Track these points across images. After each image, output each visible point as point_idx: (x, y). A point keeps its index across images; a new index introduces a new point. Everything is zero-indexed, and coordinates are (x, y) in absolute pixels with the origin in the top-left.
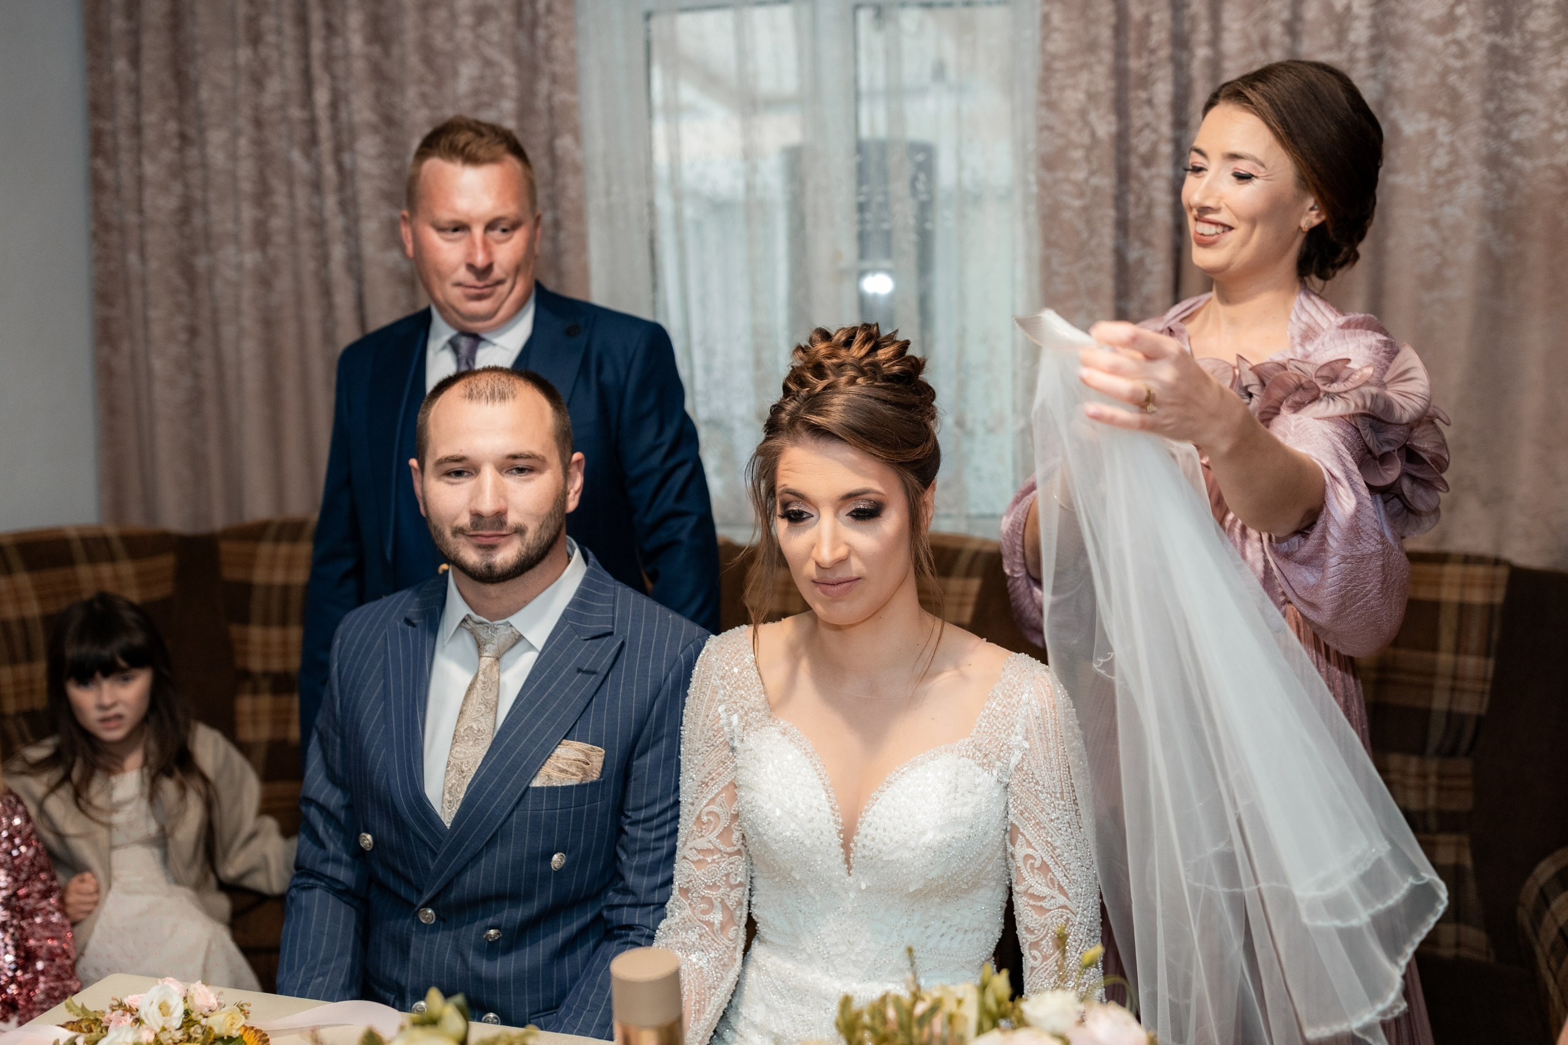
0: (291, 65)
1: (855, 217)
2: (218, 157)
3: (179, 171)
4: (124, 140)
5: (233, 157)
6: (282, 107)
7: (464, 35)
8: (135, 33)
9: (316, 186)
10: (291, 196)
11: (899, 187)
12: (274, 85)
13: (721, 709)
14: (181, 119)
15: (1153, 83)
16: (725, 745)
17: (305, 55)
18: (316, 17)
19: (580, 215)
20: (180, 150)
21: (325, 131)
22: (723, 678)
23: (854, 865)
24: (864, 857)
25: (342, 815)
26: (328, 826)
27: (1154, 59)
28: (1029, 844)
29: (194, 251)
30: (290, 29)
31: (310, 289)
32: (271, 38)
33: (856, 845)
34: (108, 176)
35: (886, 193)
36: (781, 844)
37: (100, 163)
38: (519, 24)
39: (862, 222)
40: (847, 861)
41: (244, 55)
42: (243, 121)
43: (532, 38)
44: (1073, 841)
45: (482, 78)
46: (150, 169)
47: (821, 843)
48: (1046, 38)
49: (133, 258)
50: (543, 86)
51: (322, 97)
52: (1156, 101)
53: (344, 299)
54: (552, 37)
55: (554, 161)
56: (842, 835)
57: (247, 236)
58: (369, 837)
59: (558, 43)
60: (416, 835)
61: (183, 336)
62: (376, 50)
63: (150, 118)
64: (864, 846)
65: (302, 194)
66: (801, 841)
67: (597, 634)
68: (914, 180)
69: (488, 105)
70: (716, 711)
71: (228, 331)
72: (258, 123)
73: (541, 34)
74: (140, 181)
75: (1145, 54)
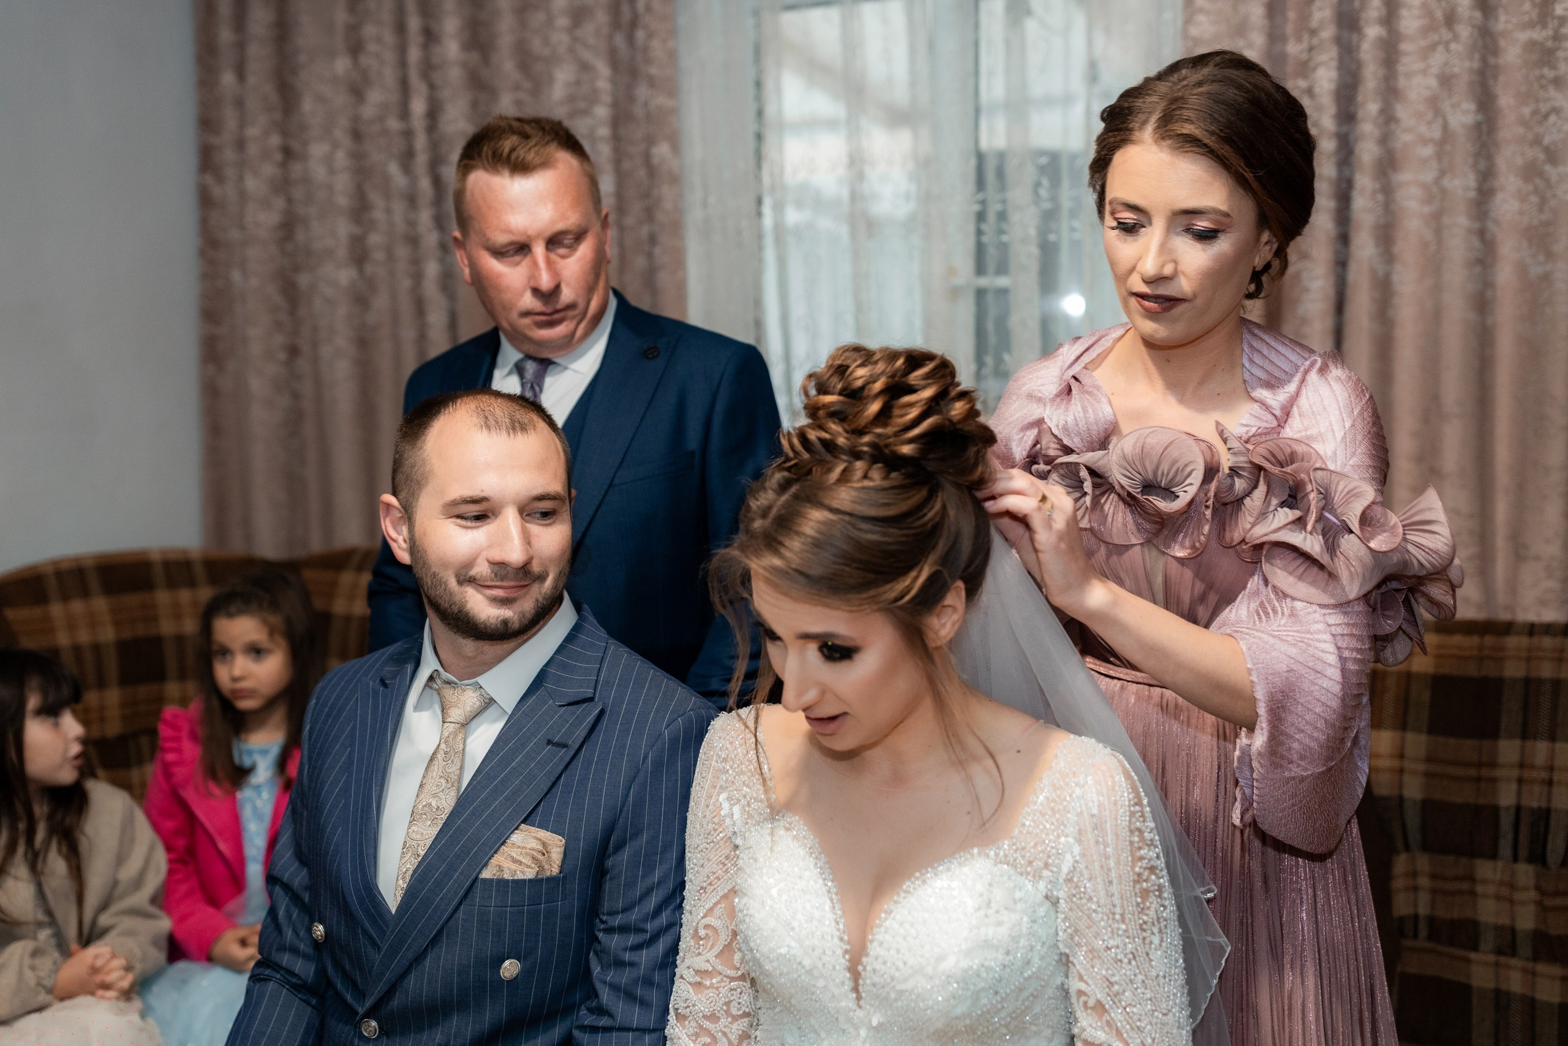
0: (389, 75)
1: (971, 228)
2: (319, 172)
3: (282, 185)
4: (229, 155)
5: (331, 171)
6: (381, 119)
7: (560, 39)
8: (241, 45)
9: (412, 200)
10: (388, 211)
11: (1019, 194)
12: (375, 97)
13: (723, 797)
14: (285, 133)
15: (1314, 69)
16: (726, 842)
17: (403, 64)
18: (414, 23)
19: (676, 227)
20: (284, 165)
21: (421, 141)
22: (725, 760)
23: (864, 995)
24: (874, 985)
25: (306, 897)
26: (292, 908)
27: (1315, 41)
28: (1081, 978)
29: (297, 269)
30: (389, 37)
31: (406, 307)
32: (372, 47)
33: (865, 969)
34: (216, 191)
35: (1004, 202)
36: (775, 964)
37: (209, 179)
38: (616, 24)
39: (979, 232)
40: (856, 989)
41: (342, 65)
42: (340, 134)
43: (631, 39)
44: (1140, 977)
45: (578, 83)
46: (252, 184)
47: (824, 965)
48: (1188, 21)
49: (236, 276)
50: (642, 92)
51: (418, 107)
52: (1317, 90)
53: (437, 319)
54: (650, 35)
55: (652, 171)
56: (847, 957)
57: (342, 252)
58: (321, 927)
59: (656, 44)
60: (365, 932)
61: (282, 356)
62: (475, 57)
63: (253, 131)
64: (874, 971)
65: (399, 208)
66: (798, 960)
67: (576, 699)
68: (1038, 185)
69: (585, 112)
70: (718, 800)
71: (326, 351)
72: (357, 135)
73: (640, 35)
74: (243, 196)
75: (1306, 37)
